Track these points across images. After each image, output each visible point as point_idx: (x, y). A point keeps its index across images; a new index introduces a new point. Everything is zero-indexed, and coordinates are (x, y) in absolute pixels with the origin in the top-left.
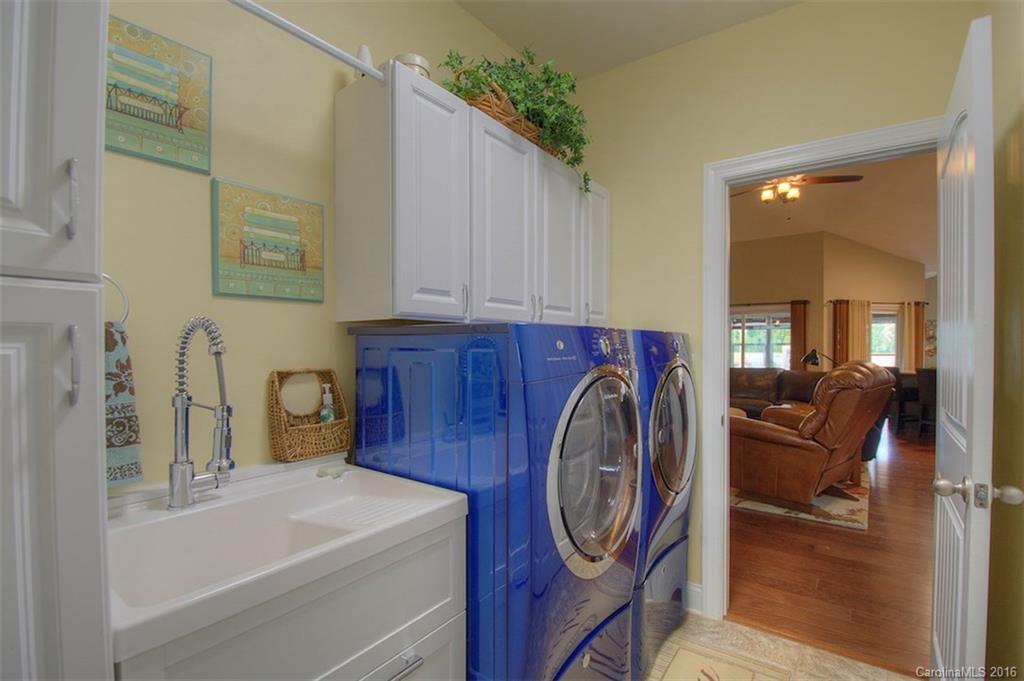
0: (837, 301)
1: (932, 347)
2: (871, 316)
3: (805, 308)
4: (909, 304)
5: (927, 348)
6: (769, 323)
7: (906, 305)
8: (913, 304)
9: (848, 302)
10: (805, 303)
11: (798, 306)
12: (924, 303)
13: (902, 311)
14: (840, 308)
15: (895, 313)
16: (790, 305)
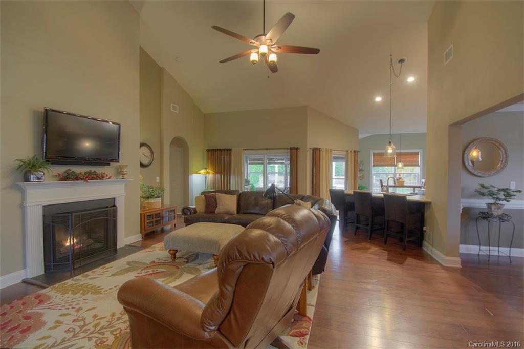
0: (314, 148)
1: (362, 175)
2: (332, 158)
3: (297, 151)
4: (351, 152)
5: (359, 176)
6: (286, 161)
7: (349, 152)
8: (353, 152)
9: (320, 149)
10: (297, 149)
11: (293, 151)
12: (358, 152)
13: (347, 155)
14: (316, 152)
15: (344, 156)
16: (289, 150)
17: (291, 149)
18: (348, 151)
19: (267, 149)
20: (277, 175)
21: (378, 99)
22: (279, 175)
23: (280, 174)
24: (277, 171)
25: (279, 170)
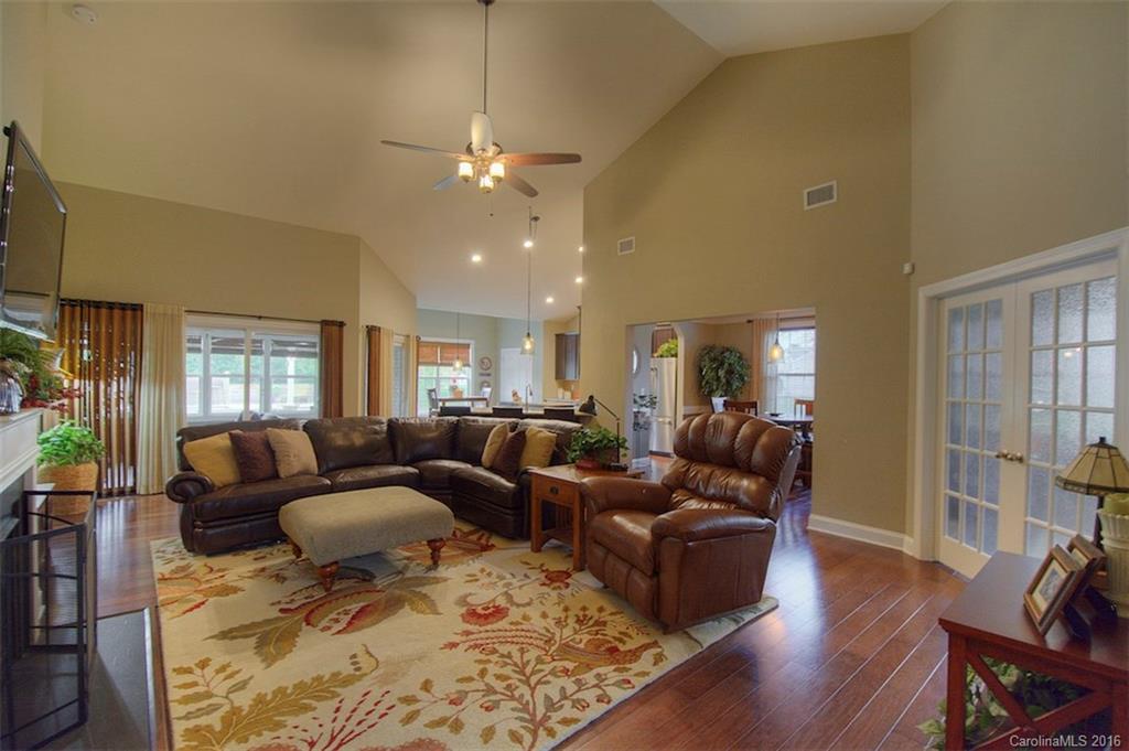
0: (372, 327)
7: (412, 338)
8: (415, 338)
9: (379, 329)
10: (341, 325)
11: (330, 328)
13: (406, 344)
14: (374, 335)
16: (318, 326)
17: (325, 323)
18: (408, 336)
19: (260, 317)
20: (291, 381)
21: (476, 258)
22: (295, 382)
23: (299, 378)
24: (291, 371)
25: (297, 370)
